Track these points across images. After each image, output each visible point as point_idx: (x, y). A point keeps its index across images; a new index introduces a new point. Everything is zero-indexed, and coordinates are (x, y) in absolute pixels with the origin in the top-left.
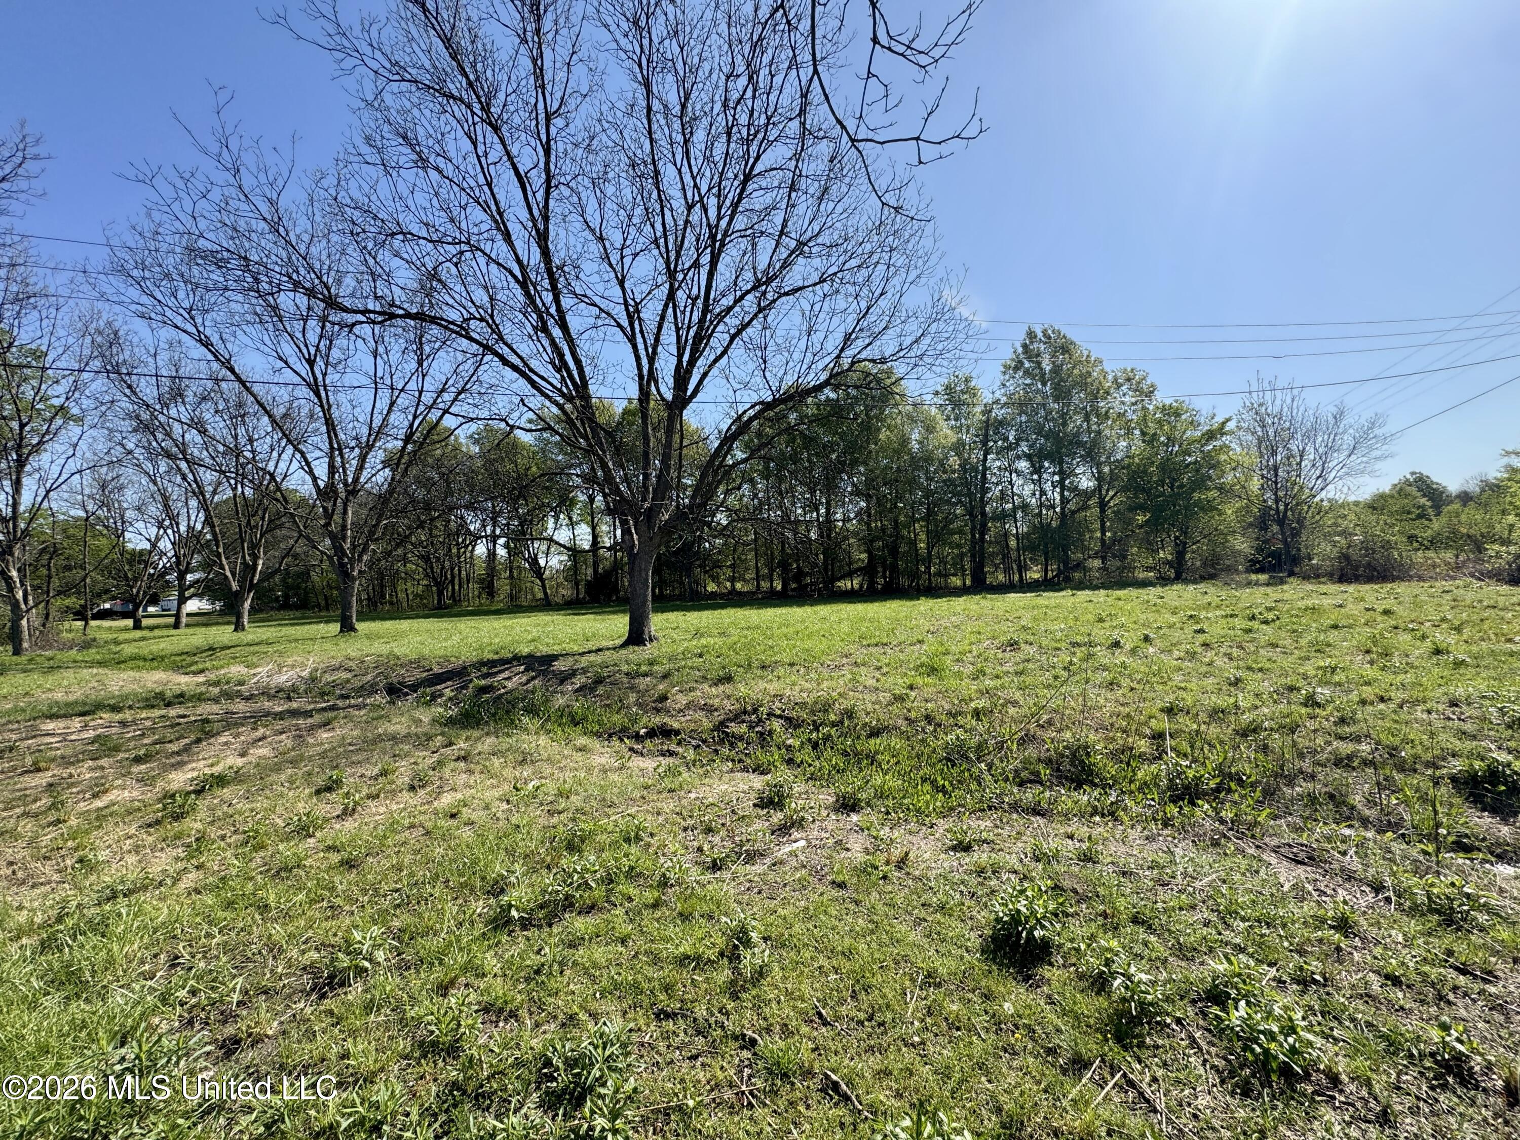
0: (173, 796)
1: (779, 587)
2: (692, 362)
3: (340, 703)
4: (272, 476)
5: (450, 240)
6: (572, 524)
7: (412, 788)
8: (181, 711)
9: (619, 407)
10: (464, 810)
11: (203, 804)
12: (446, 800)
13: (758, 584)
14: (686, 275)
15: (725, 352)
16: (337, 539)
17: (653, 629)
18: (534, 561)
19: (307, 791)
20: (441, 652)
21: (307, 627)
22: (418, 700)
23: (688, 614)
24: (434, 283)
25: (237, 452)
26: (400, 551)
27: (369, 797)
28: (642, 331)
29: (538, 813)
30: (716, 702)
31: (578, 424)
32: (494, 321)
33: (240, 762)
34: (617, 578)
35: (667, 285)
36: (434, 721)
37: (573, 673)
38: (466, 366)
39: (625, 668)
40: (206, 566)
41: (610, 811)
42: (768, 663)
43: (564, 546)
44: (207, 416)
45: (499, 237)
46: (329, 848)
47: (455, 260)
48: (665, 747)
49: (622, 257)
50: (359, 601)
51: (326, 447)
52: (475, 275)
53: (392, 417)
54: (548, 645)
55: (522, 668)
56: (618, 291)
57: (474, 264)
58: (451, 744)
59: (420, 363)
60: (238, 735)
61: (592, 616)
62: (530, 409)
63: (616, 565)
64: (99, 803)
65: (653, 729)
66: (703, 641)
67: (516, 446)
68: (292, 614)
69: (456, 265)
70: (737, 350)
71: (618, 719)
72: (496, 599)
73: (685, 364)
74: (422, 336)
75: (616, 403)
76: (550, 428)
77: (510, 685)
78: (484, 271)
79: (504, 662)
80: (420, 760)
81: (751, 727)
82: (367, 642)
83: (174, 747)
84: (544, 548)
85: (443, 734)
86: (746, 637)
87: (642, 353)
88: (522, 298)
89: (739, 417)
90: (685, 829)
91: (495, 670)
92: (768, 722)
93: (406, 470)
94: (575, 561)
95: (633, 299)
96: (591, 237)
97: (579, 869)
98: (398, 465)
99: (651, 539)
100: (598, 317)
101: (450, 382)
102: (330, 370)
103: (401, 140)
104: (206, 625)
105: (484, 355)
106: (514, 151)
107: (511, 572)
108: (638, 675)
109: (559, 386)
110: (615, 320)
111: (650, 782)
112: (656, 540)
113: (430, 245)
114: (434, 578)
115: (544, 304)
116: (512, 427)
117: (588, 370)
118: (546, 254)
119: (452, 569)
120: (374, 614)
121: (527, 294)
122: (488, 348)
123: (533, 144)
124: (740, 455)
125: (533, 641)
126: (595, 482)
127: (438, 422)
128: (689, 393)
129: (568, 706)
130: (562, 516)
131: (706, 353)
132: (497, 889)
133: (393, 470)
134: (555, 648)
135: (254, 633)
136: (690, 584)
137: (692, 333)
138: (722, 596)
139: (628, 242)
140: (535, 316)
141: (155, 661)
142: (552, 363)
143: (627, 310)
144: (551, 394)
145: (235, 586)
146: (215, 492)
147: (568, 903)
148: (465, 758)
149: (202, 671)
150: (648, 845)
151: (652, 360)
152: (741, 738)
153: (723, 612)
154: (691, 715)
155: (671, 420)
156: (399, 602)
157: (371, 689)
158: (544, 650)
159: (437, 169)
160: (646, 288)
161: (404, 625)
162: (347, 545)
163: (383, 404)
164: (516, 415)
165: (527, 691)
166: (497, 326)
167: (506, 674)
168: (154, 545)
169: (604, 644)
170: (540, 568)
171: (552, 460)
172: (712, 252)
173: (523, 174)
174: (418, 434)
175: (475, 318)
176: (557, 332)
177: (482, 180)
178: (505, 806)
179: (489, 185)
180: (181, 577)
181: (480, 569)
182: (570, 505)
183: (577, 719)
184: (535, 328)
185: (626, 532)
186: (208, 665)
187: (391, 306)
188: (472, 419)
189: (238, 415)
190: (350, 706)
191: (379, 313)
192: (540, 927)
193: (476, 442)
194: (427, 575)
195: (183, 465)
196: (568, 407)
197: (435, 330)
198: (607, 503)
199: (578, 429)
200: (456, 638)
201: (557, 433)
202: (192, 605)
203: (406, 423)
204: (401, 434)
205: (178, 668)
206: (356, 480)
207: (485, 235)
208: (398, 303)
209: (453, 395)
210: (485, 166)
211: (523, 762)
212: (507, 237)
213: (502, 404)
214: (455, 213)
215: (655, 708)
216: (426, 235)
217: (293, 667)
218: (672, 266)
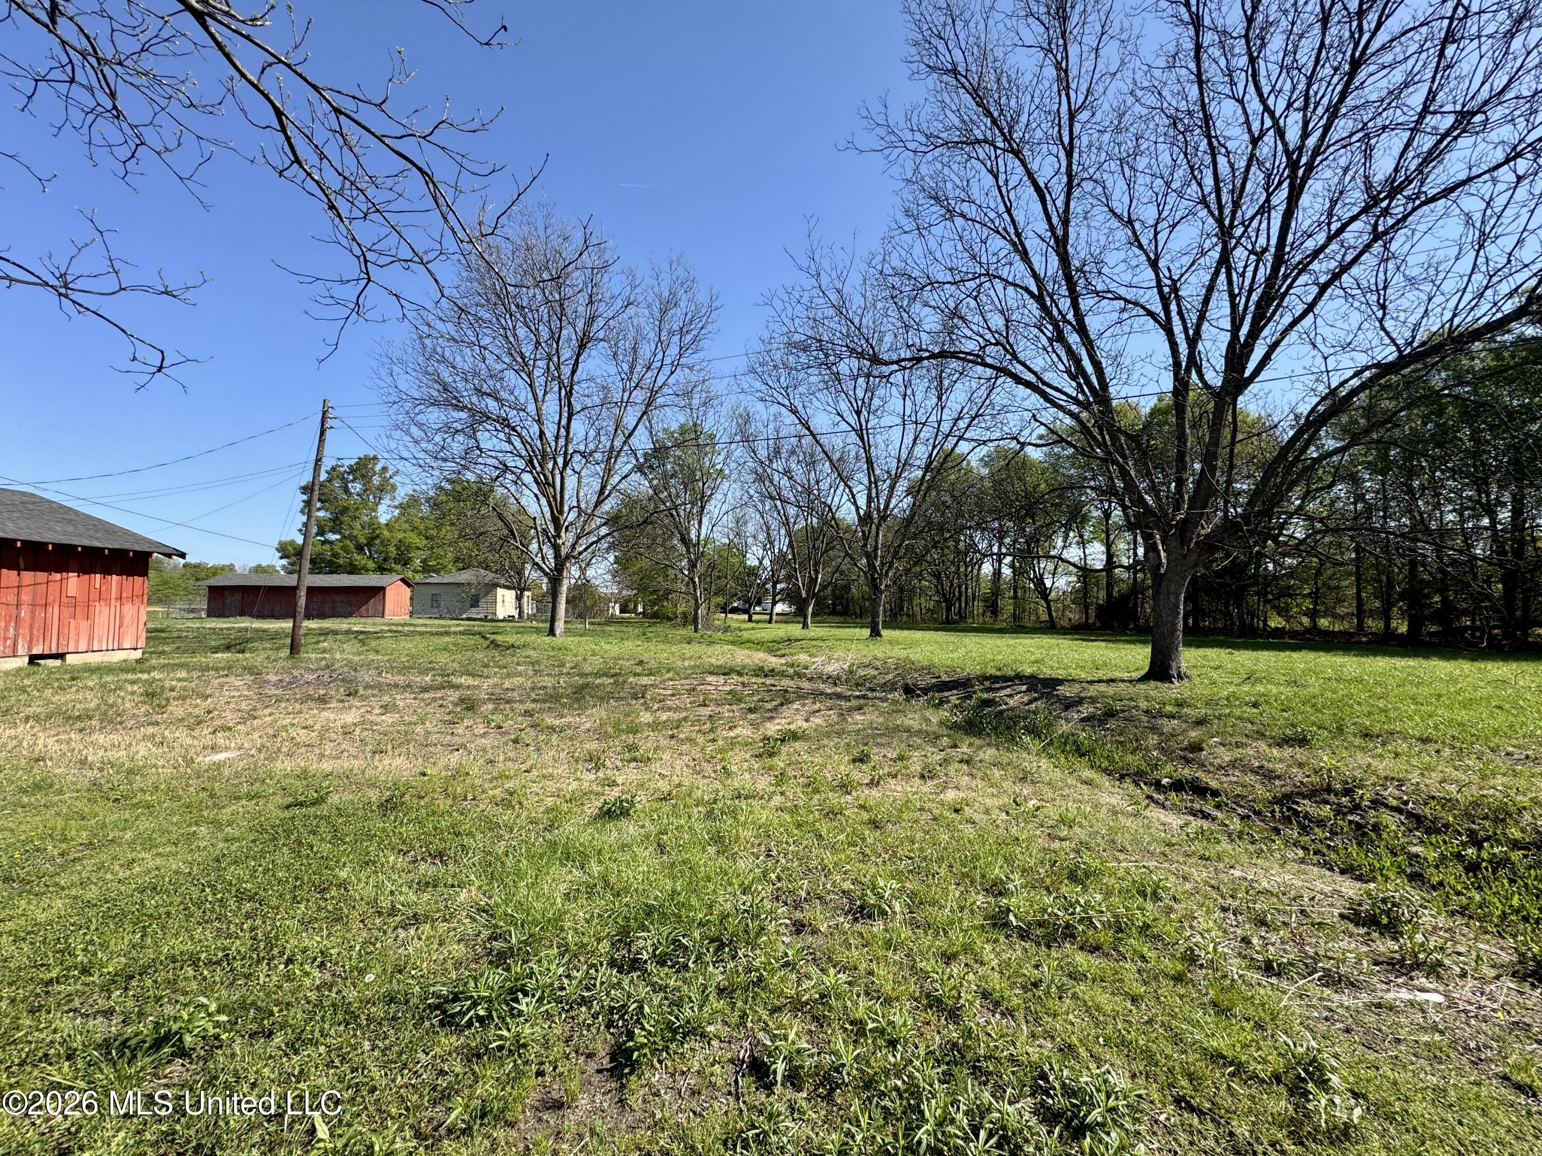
0: (768, 739)
1: (1403, 629)
2: (1254, 334)
3: (870, 694)
4: (830, 507)
5: (970, 276)
6: (1083, 543)
7: (922, 777)
8: (773, 682)
9: (1146, 406)
10: (966, 808)
11: (784, 749)
12: (951, 795)
13: (1360, 623)
14: (1247, 227)
15: (1310, 307)
16: (871, 557)
17: (1184, 665)
18: (1040, 581)
19: (847, 758)
20: (949, 663)
21: (847, 630)
22: (928, 701)
23: (1236, 653)
24: (955, 321)
25: (809, 491)
26: (918, 569)
27: (889, 775)
28: (1180, 313)
29: (1038, 833)
30: (1280, 767)
31: (1096, 432)
32: (1008, 342)
33: (805, 725)
34: (1136, 604)
35: (1219, 248)
36: (941, 723)
37: (1080, 701)
38: (980, 392)
39: (1144, 705)
40: (789, 578)
41: (1122, 857)
42: (1376, 730)
43: (1074, 565)
44: (793, 466)
45: (1018, 258)
46: (862, 807)
47: (974, 294)
48: (1197, 806)
49: (1156, 234)
50: (885, 611)
51: (866, 482)
52: (993, 302)
53: (916, 449)
54: (1052, 668)
55: (1024, 688)
56: (1150, 274)
57: (992, 293)
58: (955, 746)
59: (940, 398)
60: (803, 705)
61: (1103, 644)
62: (1042, 424)
63: (1136, 589)
64: (732, 734)
65: (1180, 780)
66: (1260, 688)
67: (1025, 464)
68: (838, 619)
69: (975, 298)
70: (1330, 306)
71: (1133, 760)
72: (1000, 618)
73: (1242, 339)
74: (942, 372)
75: (1143, 401)
76: (1061, 440)
77: (1011, 702)
78: (1001, 296)
79: (1006, 679)
80: (929, 755)
81: (1339, 811)
82: (889, 647)
83: (769, 706)
84: (1050, 566)
85: (948, 736)
86: (1334, 691)
87: (1180, 338)
88: (1037, 313)
89: (1333, 392)
90: (1224, 910)
91: (997, 686)
92: (1372, 813)
93: (925, 495)
94: (1085, 582)
95: (1170, 278)
96: (1117, 224)
97: (1082, 902)
98: (918, 492)
99: (1185, 556)
100: (1123, 310)
101: (965, 411)
102: (871, 417)
103: (933, 202)
104: (786, 622)
105: (997, 378)
106: (1034, 167)
107: (1015, 592)
108: (1161, 714)
109: (1074, 395)
110: (1143, 308)
111: (1174, 840)
112: (1193, 558)
113: (953, 287)
114: (944, 595)
115: (1060, 312)
116: (1023, 445)
117: (1109, 371)
118: (1064, 259)
119: (960, 587)
120: (894, 624)
121: (1043, 307)
122: (1002, 371)
123: (1055, 152)
124: (1331, 444)
125: (1037, 662)
126: (1112, 494)
127: (953, 449)
128: (1247, 374)
129: (1073, 735)
130: (1071, 534)
131: (1276, 317)
132: (997, 889)
133: (915, 497)
134: (1060, 672)
135: (815, 631)
136: (1240, 615)
137: (1255, 297)
138: (1293, 634)
139: (1165, 214)
140: (1050, 328)
141: (759, 644)
142: (1068, 371)
143: (1161, 292)
144: (1064, 404)
145: (804, 595)
146: (795, 523)
147: (1069, 933)
148: (967, 762)
149: (783, 656)
150: (1170, 910)
151: (1193, 342)
152: (1321, 823)
153: (1295, 655)
154: (1236, 775)
155: (1219, 412)
156: (914, 615)
157: (890, 687)
158: (1047, 672)
159: (962, 215)
160: (1186, 260)
161: (918, 635)
162: (877, 563)
163: (908, 440)
164: (1026, 432)
165: (1029, 711)
166: (1011, 346)
167: (1008, 691)
168: (761, 563)
169: (1117, 674)
170: (1046, 589)
171: (1064, 475)
172: (1292, 186)
173: (1042, 185)
174: (935, 463)
175: (991, 344)
176: (1073, 339)
177: (1002, 208)
178: (1003, 816)
179: (1008, 211)
180: (774, 587)
181: (985, 588)
182: (1081, 522)
183: (1083, 750)
184: (1050, 341)
185: (1151, 548)
186: (787, 651)
187: (919, 351)
188: (985, 442)
189: (811, 464)
190: (875, 698)
191: (909, 360)
192: (1038, 944)
193: (986, 465)
194: (938, 592)
195: (778, 503)
196: (1084, 415)
197: (954, 364)
198: (1126, 515)
199: (1094, 438)
200: (962, 651)
201: (1070, 444)
202: (780, 608)
203: (926, 456)
204: (923, 463)
205: (770, 651)
206: (887, 506)
207: (1003, 262)
208: (924, 347)
209: (967, 421)
210: (1005, 194)
211: (1023, 779)
212: (1025, 256)
213: (1013, 422)
214: (976, 250)
215: (1184, 758)
216: (950, 279)
217: (838, 660)
218: (1227, 222)
